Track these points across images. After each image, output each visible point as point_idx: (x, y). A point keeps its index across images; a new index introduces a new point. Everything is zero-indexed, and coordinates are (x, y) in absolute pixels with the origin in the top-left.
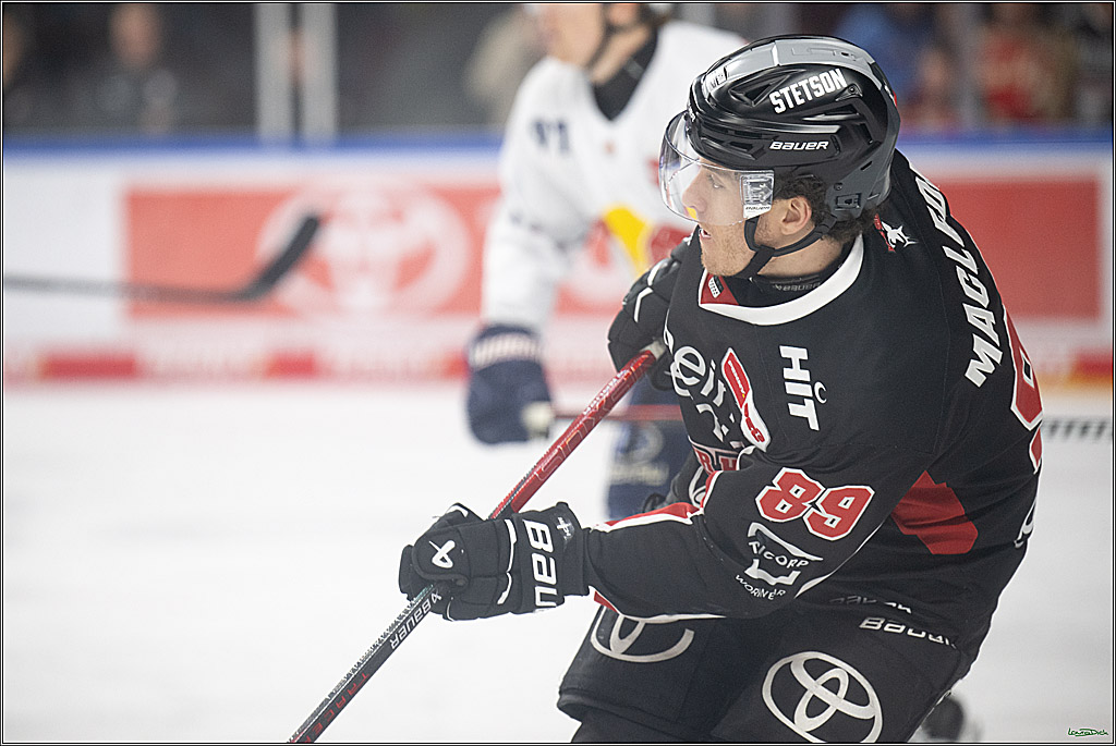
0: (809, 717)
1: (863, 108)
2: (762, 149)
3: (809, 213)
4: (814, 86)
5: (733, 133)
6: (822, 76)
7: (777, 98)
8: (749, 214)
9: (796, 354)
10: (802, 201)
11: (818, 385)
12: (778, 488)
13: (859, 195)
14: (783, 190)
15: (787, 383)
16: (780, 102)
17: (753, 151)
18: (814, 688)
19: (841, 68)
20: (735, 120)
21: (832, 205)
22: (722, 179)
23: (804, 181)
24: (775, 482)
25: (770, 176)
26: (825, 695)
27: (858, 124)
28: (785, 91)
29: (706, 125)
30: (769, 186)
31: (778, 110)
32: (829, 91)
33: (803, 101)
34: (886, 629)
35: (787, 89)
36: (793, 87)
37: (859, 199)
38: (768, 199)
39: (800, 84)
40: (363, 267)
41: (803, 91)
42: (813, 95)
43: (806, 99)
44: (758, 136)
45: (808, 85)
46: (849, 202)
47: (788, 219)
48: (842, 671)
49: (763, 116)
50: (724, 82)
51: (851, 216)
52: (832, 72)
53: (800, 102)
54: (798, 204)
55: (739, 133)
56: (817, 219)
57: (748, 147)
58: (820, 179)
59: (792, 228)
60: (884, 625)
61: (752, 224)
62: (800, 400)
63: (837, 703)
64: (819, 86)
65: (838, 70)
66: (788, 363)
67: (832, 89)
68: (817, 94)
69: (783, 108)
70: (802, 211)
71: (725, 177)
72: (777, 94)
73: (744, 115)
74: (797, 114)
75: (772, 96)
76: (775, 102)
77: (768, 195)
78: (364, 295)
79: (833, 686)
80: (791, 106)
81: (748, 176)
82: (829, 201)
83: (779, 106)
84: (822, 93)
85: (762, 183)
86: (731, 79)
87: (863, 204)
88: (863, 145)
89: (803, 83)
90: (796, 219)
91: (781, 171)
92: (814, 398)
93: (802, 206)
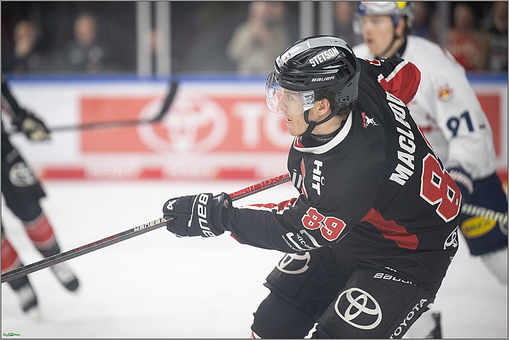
0: (350, 314)
1: (346, 62)
2: (308, 82)
3: (329, 105)
4: (326, 55)
5: (296, 77)
6: (329, 50)
7: (312, 61)
8: (306, 109)
9: (319, 163)
10: (326, 101)
11: (323, 178)
12: (308, 216)
13: (348, 97)
14: (318, 98)
15: (314, 175)
16: (314, 62)
17: (305, 83)
18: (354, 302)
19: (336, 47)
20: (297, 72)
21: (338, 102)
22: (293, 96)
23: (327, 93)
24: (307, 212)
25: (313, 93)
26: (358, 306)
27: (345, 68)
28: (315, 58)
29: (285, 75)
30: (313, 97)
31: (313, 66)
32: (332, 56)
33: (322, 61)
34: (384, 278)
35: (316, 57)
36: (318, 56)
37: (348, 98)
38: (313, 102)
39: (321, 54)
40: (183, 131)
41: (322, 57)
42: (326, 58)
43: (324, 60)
44: (306, 77)
45: (324, 54)
46: (344, 100)
47: (321, 109)
48: (365, 296)
49: (307, 69)
50: (289, 57)
51: (345, 105)
52: (332, 48)
53: (321, 62)
54: (324, 102)
55: (298, 77)
56: (332, 108)
57: (303, 82)
58: (332, 92)
59: (323, 112)
60: (383, 276)
61: (307, 113)
62: (316, 182)
63: (362, 308)
64: (328, 54)
65: (335, 48)
66: (316, 167)
67: (334, 55)
68: (328, 58)
69: (315, 65)
70: (326, 104)
71: (294, 95)
72: (312, 59)
73: (300, 69)
74: (320, 66)
75: (310, 60)
76: (311, 63)
77: (312, 100)
78: (183, 144)
79: (361, 302)
80: (318, 63)
81: (304, 94)
82: (336, 100)
83: (313, 64)
84: (330, 57)
85: (309, 96)
86: (292, 56)
87: (350, 100)
88: (348, 77)
89: (322, 54)
90: (324, 108)
91: (316, 90)
92: (320, 183)
93: (326, 102)
